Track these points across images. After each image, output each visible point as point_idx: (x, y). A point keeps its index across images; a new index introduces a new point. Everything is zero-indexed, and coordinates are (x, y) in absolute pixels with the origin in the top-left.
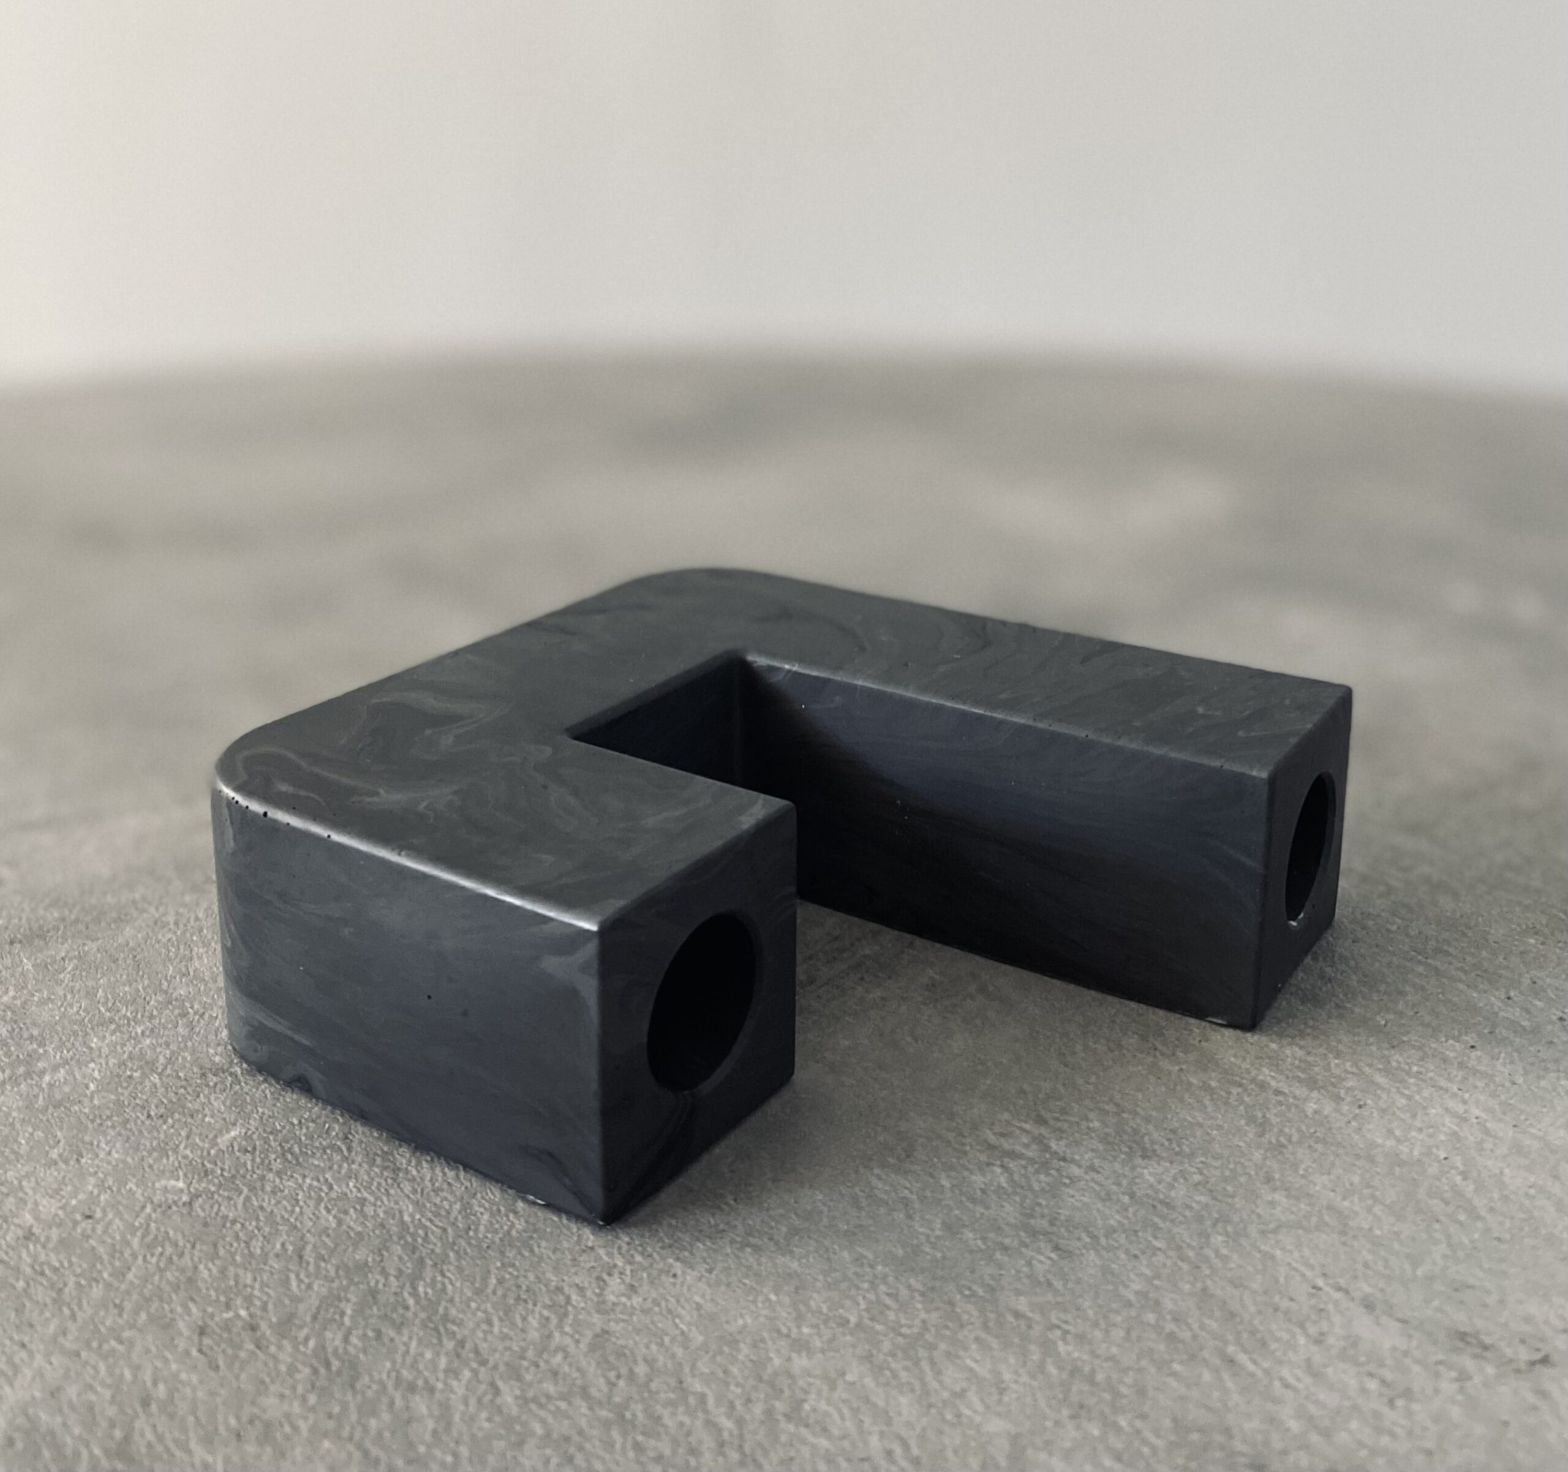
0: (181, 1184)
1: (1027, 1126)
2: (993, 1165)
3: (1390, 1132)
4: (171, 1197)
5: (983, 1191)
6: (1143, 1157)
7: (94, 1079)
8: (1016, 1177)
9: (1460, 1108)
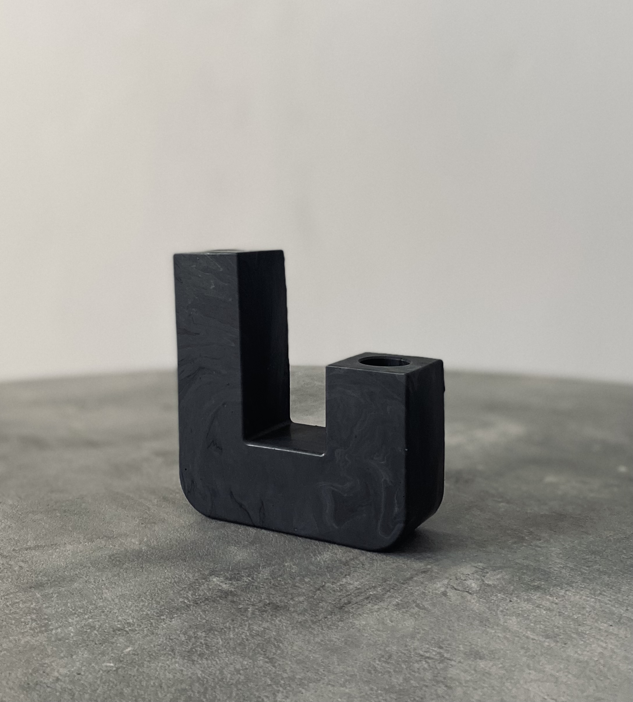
0: (112, 665)
1: (435, 649)
2: (422, 661)
3: (576, 652)
4: (109, 669)
5: (418, 669)
6: (480, 659)
7: (72, 632)
8: (431, 665)
9: (604, 645)
